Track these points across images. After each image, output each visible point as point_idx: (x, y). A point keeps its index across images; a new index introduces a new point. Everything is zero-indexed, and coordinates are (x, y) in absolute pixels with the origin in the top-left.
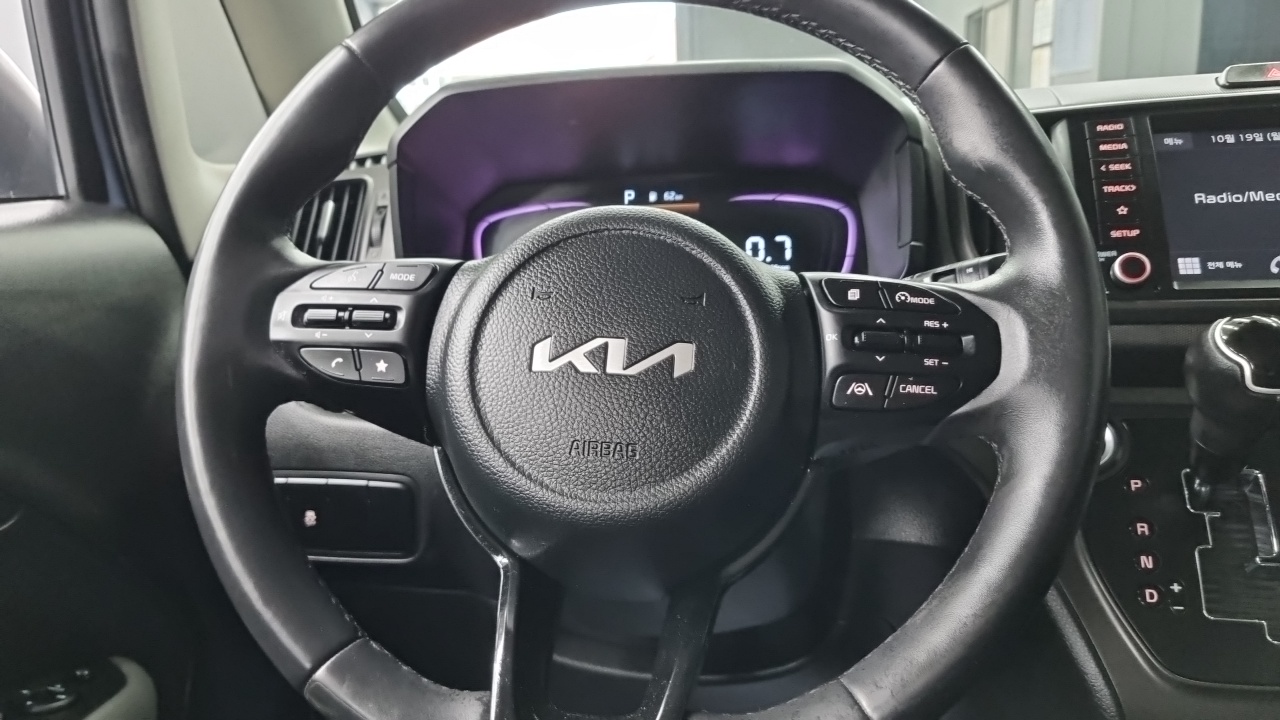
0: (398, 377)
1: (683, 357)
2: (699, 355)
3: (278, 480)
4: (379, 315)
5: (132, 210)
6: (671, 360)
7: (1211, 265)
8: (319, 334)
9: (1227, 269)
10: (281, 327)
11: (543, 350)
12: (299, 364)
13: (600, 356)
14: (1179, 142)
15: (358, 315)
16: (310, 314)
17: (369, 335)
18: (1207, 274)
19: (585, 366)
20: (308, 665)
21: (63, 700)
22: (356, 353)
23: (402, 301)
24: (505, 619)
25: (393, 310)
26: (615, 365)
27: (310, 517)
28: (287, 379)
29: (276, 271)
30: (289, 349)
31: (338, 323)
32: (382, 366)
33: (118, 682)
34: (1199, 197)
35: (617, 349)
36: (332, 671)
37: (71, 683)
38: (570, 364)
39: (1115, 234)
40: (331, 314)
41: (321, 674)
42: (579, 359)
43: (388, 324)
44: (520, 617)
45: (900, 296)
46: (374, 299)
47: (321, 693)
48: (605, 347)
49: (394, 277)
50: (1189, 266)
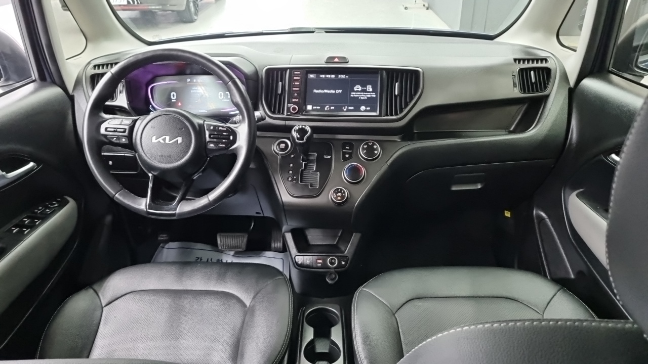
0: (127, 142)
1: (180, 140)
2: (183, 139)
3: (103, 154)
4: (122, 130)
5: (54, 83)
6: (177, 140)
7: (314, 107)
8: (111, 133)
9: (317, 109)
10: (103, 131)
11: (154, 138)
12: (107, 138)
13: (164, 140)
14: (313, 76)
15: (118, 130)
16: (108, 129)
17: (121, 134)
18: (313, 110)
19: (162, 142)
20: (114, 194)
21: (57, 205)
22: (118, 138)
23: (127, 127)
24: (150, 185)
25: (125, 129)
26: (167, 141)
27: (111, 163)
28: (106, 142)
29: (101, 120)
30: (105, 136)
31: (114, 131)
32: (124, 140)
33: (67, 202)
34: (315, 91)
35: (168, 138)
36: (119, 194)
37: (57, 202)
38: (159, 141)
39: (293, 100)
40: (113, 130)
41: (117, 195)
42: (161, 140)
43: (124, 132)
44: (153, 185)
45: (220, 128)
46: (121, 127)
47: (117, 198)
48: (165, 138)
49: (125, 122)
50: (309, 107)
